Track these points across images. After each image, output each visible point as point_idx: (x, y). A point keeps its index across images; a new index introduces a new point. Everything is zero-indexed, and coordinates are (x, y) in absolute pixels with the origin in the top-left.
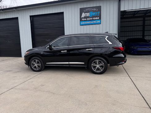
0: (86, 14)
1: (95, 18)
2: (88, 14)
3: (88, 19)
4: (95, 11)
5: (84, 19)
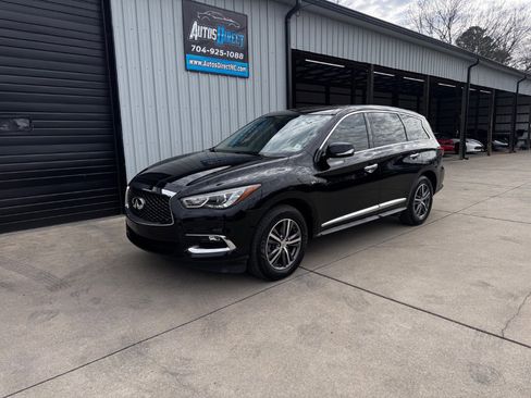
0: (205, 28)
1: (231, 54)
2: (211, 33)
3: (212, 51)
4: (232, 29)
5: (198, 49)
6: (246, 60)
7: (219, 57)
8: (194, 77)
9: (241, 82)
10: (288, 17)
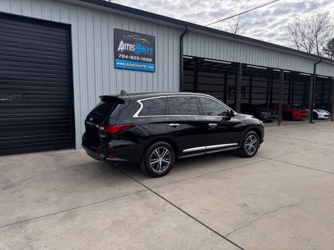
0: (128, 45)
1: (144, 59)
2: (132, 47)
3: (132, 57)
4: (145, 44)
5: (123, 56)
6: (153, 62)
7: (136, 61)
8: (120, 72)
9: (150, 74)
10: (182, 37)
